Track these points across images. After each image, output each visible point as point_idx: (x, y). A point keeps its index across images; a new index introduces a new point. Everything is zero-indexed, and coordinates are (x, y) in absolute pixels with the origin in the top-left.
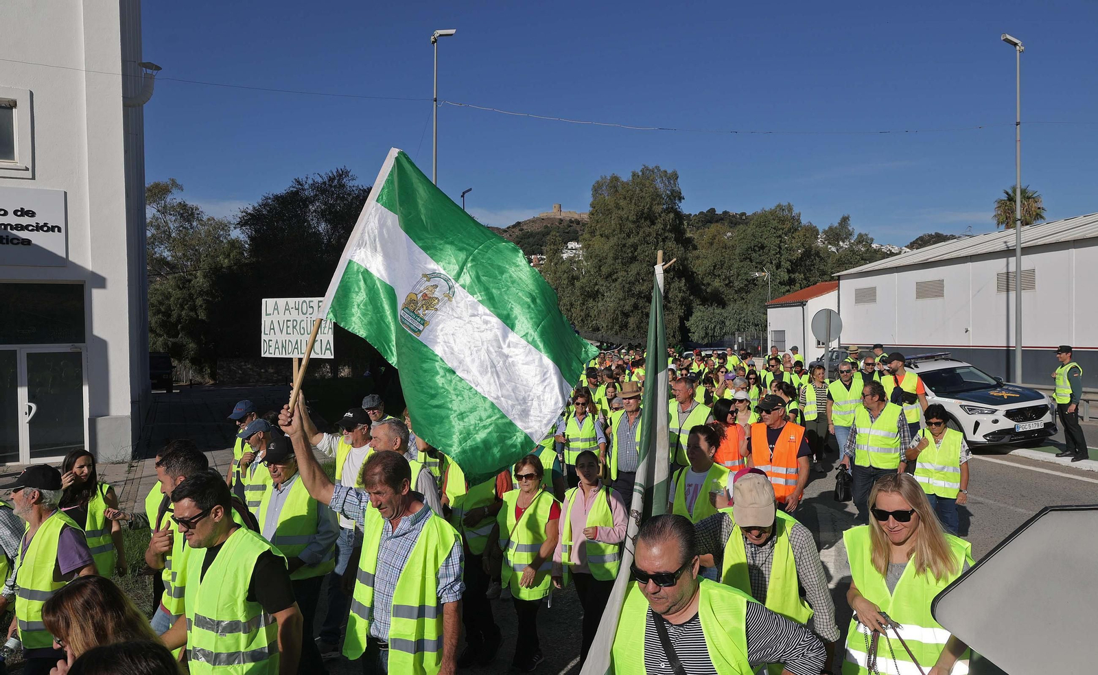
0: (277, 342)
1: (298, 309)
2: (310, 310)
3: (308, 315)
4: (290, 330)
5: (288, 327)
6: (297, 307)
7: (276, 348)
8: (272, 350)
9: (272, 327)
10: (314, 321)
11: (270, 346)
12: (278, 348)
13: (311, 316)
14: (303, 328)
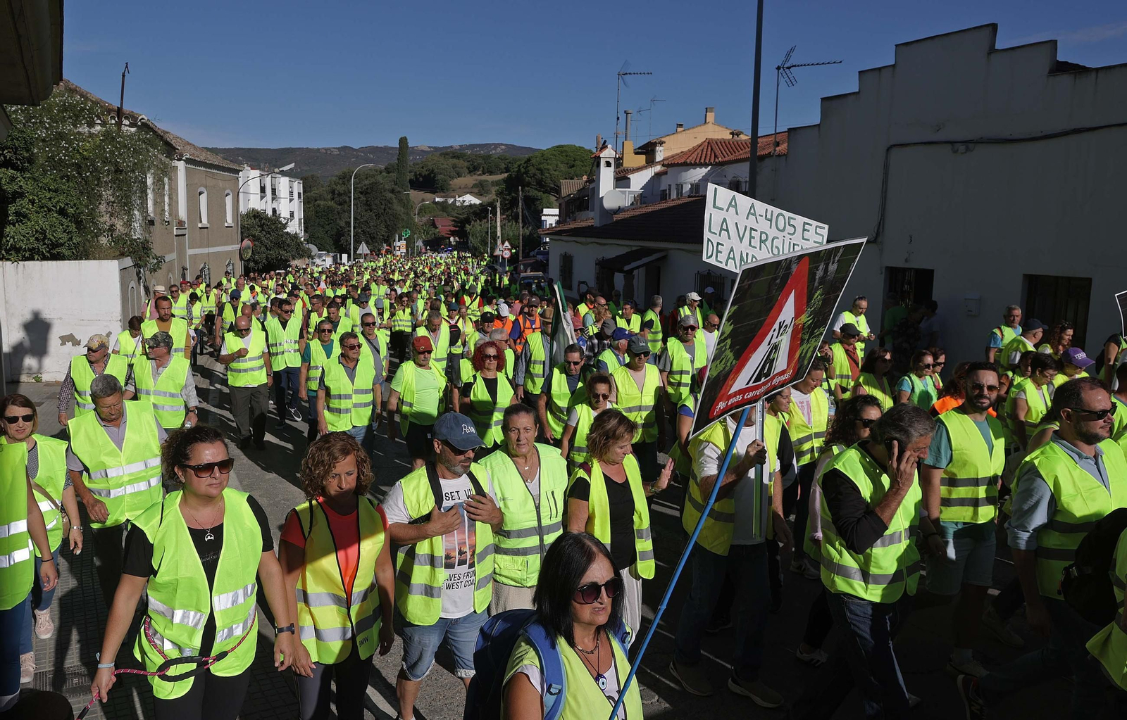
0: (732, 250)
1: (771, 220)
2: (792, 230)
3: (785, 233)
4: (756, 242)
5: (751, 237)
6: (769, 217)
7: (729, 258)
8: (722, 257)
9: (724, 227)
10: (794, 245)
11: (718, 252)
12: (734, 259)
13: (791, 237)
14: (776, 247)
